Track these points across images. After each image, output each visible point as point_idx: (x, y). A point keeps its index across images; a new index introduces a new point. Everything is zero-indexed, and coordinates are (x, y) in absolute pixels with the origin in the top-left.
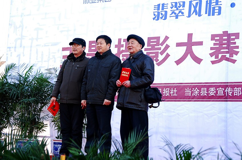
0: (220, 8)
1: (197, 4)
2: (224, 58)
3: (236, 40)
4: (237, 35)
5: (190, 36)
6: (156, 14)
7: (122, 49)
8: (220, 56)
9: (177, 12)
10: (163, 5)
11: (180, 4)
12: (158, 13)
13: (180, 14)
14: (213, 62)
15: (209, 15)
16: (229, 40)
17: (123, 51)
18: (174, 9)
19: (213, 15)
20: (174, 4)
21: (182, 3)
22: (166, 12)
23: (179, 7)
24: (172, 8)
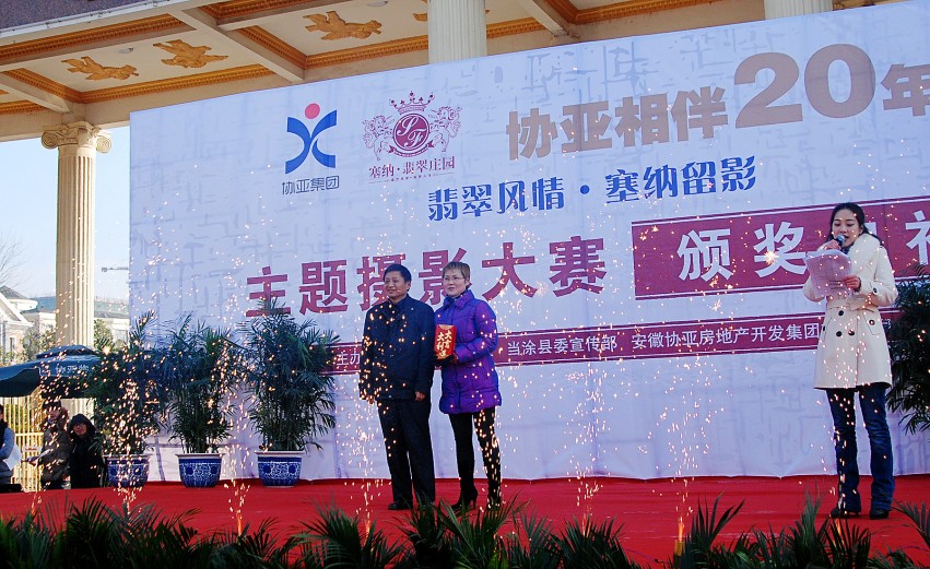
0: (561, 195)
1: (514, 188)
2: (577, 285)
3: (597, 252)
4: (599, 244)
5: (508, 247)
6: (435, 208)
7: (372, 275)
8: (570, 281)
9: (477, 204)
10: (447, 191)
11: (481, 190)
12: (439, 206)
13: (484, 208)
14: (558, 293)
15: (541, 208)
16: (584, 251)
17: (374, 280)
18: (470, 198)
19: (549, 207)
20: (469, 190)
21: (484, 189)
22: (455, 205)
23: (480, 195)
24: (465, 197)
